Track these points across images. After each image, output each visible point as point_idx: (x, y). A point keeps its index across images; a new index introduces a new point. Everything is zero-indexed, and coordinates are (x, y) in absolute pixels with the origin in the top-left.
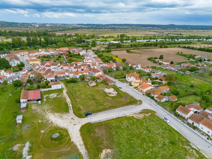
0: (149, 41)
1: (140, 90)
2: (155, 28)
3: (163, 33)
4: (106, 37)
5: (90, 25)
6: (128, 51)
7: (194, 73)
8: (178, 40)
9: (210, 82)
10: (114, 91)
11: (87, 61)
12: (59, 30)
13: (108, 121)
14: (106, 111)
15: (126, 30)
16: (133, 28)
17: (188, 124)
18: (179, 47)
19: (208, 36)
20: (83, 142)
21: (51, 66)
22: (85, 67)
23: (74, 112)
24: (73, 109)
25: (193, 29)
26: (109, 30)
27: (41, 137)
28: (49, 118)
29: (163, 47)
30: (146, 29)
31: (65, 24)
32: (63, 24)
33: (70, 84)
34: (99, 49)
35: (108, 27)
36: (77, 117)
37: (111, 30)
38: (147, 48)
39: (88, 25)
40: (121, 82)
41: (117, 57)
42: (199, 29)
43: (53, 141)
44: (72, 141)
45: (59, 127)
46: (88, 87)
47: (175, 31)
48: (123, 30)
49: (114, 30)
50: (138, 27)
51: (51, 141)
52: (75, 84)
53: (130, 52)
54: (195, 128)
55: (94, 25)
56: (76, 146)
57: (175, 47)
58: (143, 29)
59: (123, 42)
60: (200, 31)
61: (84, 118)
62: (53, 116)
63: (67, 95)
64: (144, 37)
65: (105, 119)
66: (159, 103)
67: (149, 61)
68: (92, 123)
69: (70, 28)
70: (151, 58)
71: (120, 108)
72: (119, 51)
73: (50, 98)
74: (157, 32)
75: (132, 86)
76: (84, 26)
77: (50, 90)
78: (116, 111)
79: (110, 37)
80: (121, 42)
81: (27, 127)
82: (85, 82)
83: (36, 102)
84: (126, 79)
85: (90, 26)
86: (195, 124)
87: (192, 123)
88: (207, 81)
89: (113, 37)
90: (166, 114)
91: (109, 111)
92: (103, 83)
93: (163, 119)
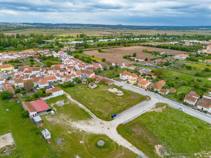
0: (110, 41)
1: (140, 86)
2: (106, 28)
3: (116, 32)
4: (66, 37)
5: (38, 24)
6: (100, 51)
7: (170, 67)
8: (133, 39)
9: (186, 73)
10: (118, 90)
11: (67, 63)
12: (3, 30)
13: (136, 119)
14: (127, 111)
15: (80, 30)
16: (86, 28)
17: (198, 110)
18: (139, 45)
19: (155, 35)
20: (130, 144)
21: (32, 72)
22: (72, 70)
23: (98, 117)
24: (93, 114)
25: (138, 29)
26: (62, 29)
27: (85, 148)
28: (77, 127)
29: (127, 45)
30: (98, 29)
31: (6, 23)
32: (4, 23)
33: (68, 88)
34: (68, 50)
35: (59, 26)
36: (105, 120)
37: (64, 29)
38: (114, 48)
39: (35, 24)
40: (117, 81)
41: (93, 57)
42: (143, 29)
43: (103, 149)
44: (119, 145)
45: (96, 134)
46: (90, 89)
47: (125, 31)
48: (77, 30)
49: (68, 29)
50: (90, 27)
51: (100, 150)
52: (73, 88)
53: (102, 51)
54: (206, 112)
55: (42, 24)
56: (127, 149)
57: (136, 45)
58: (95, 29)
59: (86, 42)
60: (144, 30)
61: (112, 120)
62: (79, 124)
63: (75, 101)
64: (103, 37)
65: (132, 118)
66: (165, 96)
67: (125, 59)
68: (124, 124)
69: (14, 27)
70: (126, 56)
71: (137, 105)
72: (90, 51)
73: (59, 106)
74: (110, 32)
75: (130, 83)
76: (31, 26)
77: (52, 98)
78: (135, 109)
79: (70, 37)
80: (84, 41)
81: (61, 141)
82: (83, 85)
83: (47, 113)
84: (120, 78)
85: (39, 26)
86: (205, 109)
87: (201, 109)
88: (183, 73)
89: (73, 37)
90: (177, 105)
91: (128, 110)
92: (102, 84)
93: (178, 109)
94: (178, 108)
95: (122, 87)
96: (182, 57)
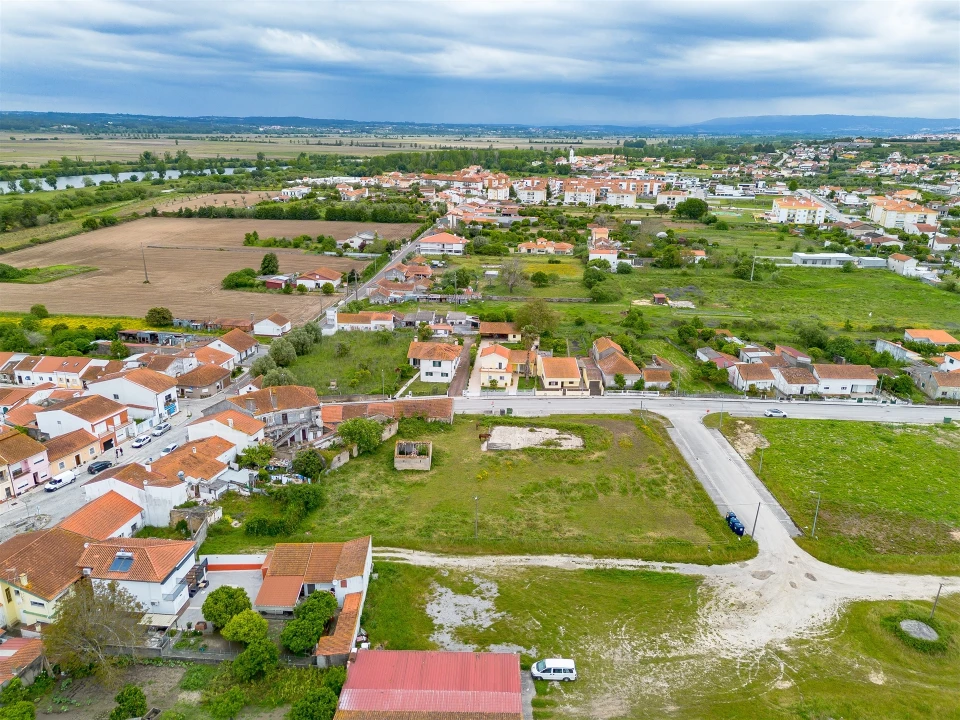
1: (559, 386)
8: (52, 182)
10: (530, 430)
22: (116, 421)
24: (670, 561)
29: (97, 221)
41: (41, 313)
53: (22, 274)
68: (799, 533)
71: (685, 456)
75: (502, 388)
78: (709, 470)
84: (423, 379)
86: (809, 388)
87: (799, 391)
93: (771, 416)
94: (770, 413)
95: (510, 411)
96: (447, 247)
